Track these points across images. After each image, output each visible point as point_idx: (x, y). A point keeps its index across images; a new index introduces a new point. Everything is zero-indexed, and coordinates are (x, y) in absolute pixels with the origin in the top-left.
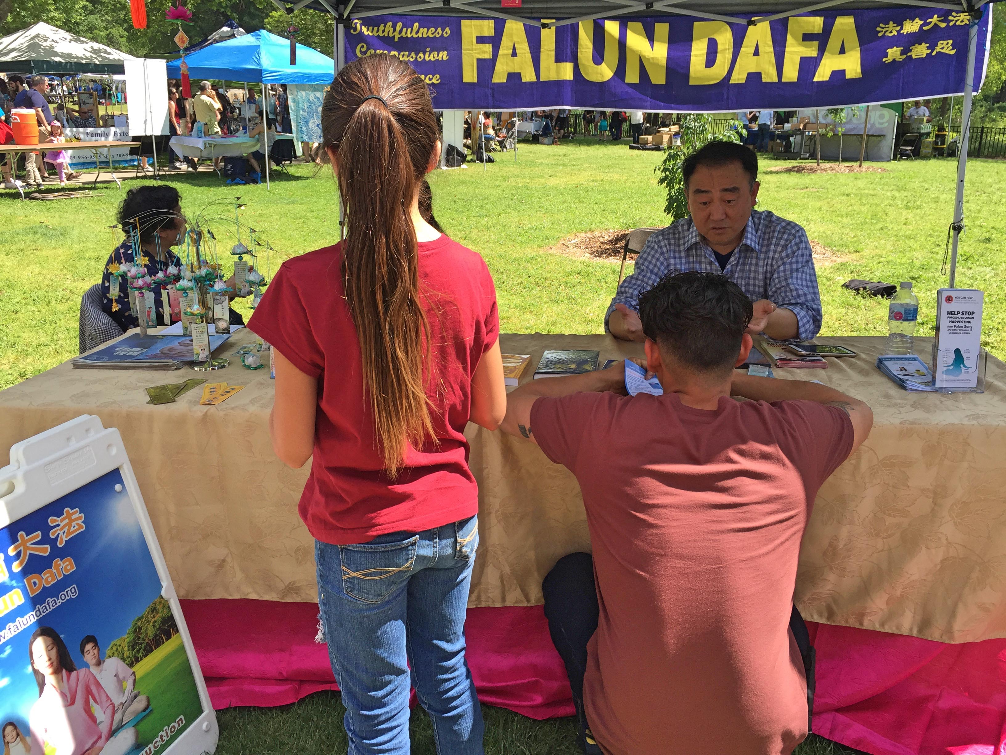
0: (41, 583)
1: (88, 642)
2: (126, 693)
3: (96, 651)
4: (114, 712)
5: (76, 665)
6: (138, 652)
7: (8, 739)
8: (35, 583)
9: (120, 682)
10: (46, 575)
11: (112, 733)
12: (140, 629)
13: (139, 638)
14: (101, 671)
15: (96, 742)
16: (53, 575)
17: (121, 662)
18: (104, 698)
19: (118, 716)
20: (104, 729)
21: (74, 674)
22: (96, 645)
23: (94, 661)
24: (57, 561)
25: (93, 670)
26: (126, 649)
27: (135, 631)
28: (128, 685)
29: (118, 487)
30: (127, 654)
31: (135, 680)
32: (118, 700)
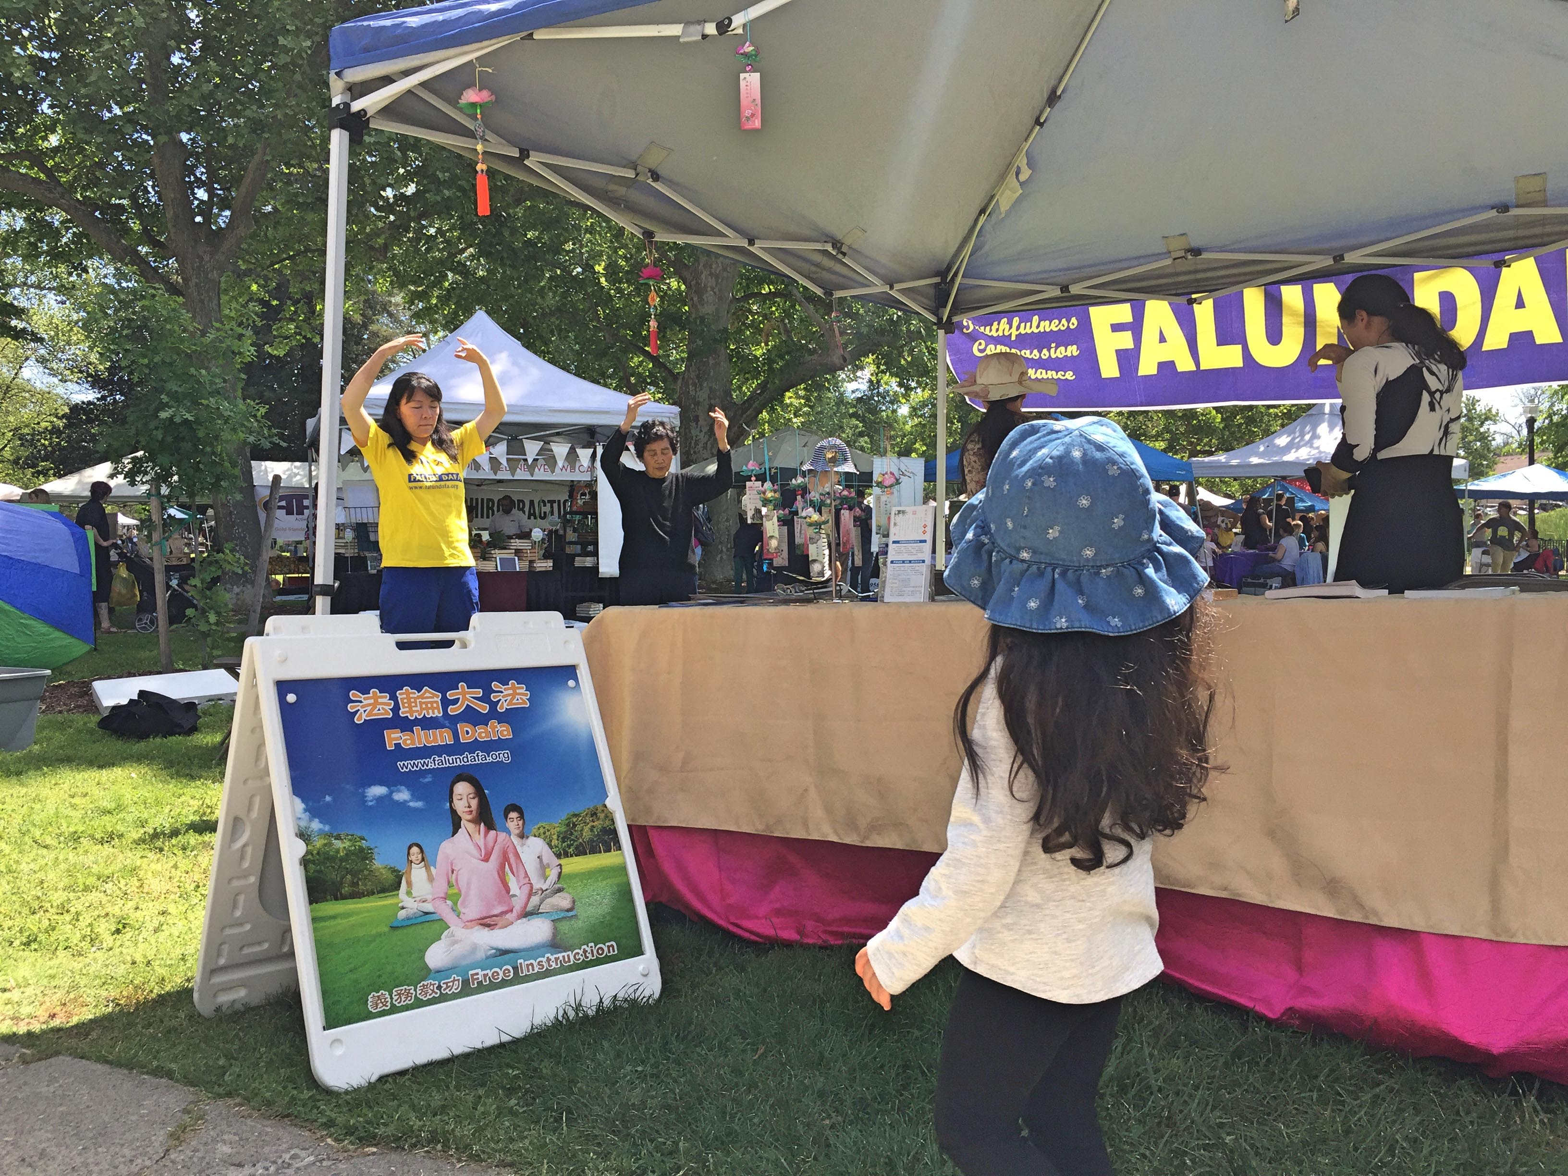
0: (473, 734)
1: (513, 811)
2: (548, 881)
3: (521, 823)
4: (531, 894)
5: (497, 826)
6: (569, 846)
7: (413, 858)
8: (468, 733)
9: (543, 868)
10: (480, 729)
11: (526, 914)
12: (575, 825)
13: (572, 834)
14: (523, 845)
15: (506, 912)
16: (486, 732)
17: (547, 847)
18: (522, 875)
19: (535, 900)
20: (518, 904)
21: (492, 833)
22: (522, 816)
23: (517, 832)
24: (493, 723)
25: (516, 840)
26: (555, 837)
27: (568, 825)
28: (553, 874)
29: (571, 683)
30: (555, 842)
31: (560, 873)
32: (538, 884)
